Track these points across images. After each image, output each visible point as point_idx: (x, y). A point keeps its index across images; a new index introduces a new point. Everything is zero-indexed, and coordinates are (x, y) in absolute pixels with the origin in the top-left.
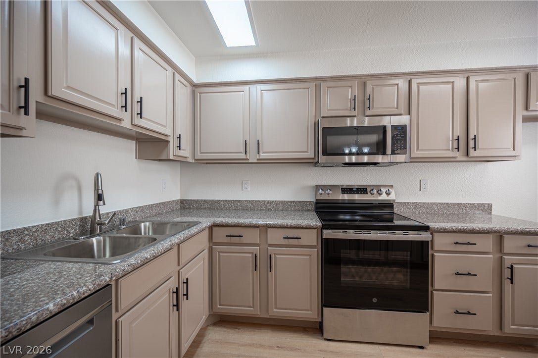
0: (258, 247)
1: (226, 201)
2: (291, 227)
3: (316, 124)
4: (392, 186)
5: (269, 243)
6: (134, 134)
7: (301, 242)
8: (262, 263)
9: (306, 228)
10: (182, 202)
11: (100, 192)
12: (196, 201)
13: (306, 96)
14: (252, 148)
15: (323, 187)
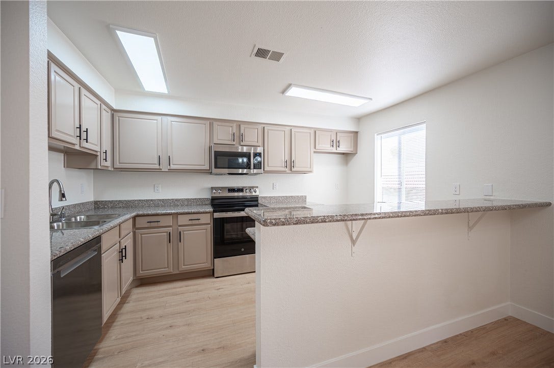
0: (171, 228)
1: (140, 200)
2: (194, 213)
3: (210, 148)
4: (257, 187)
5: (179, 224)
6: (62, 148)
7: (200, 222)
8: (174, 238)
9: (204, 213)
10: (96, 203)
11: (63, 192)
12: (111, 202)
13: (203, 129)
14: (164, 161)
15: (216, 189)
